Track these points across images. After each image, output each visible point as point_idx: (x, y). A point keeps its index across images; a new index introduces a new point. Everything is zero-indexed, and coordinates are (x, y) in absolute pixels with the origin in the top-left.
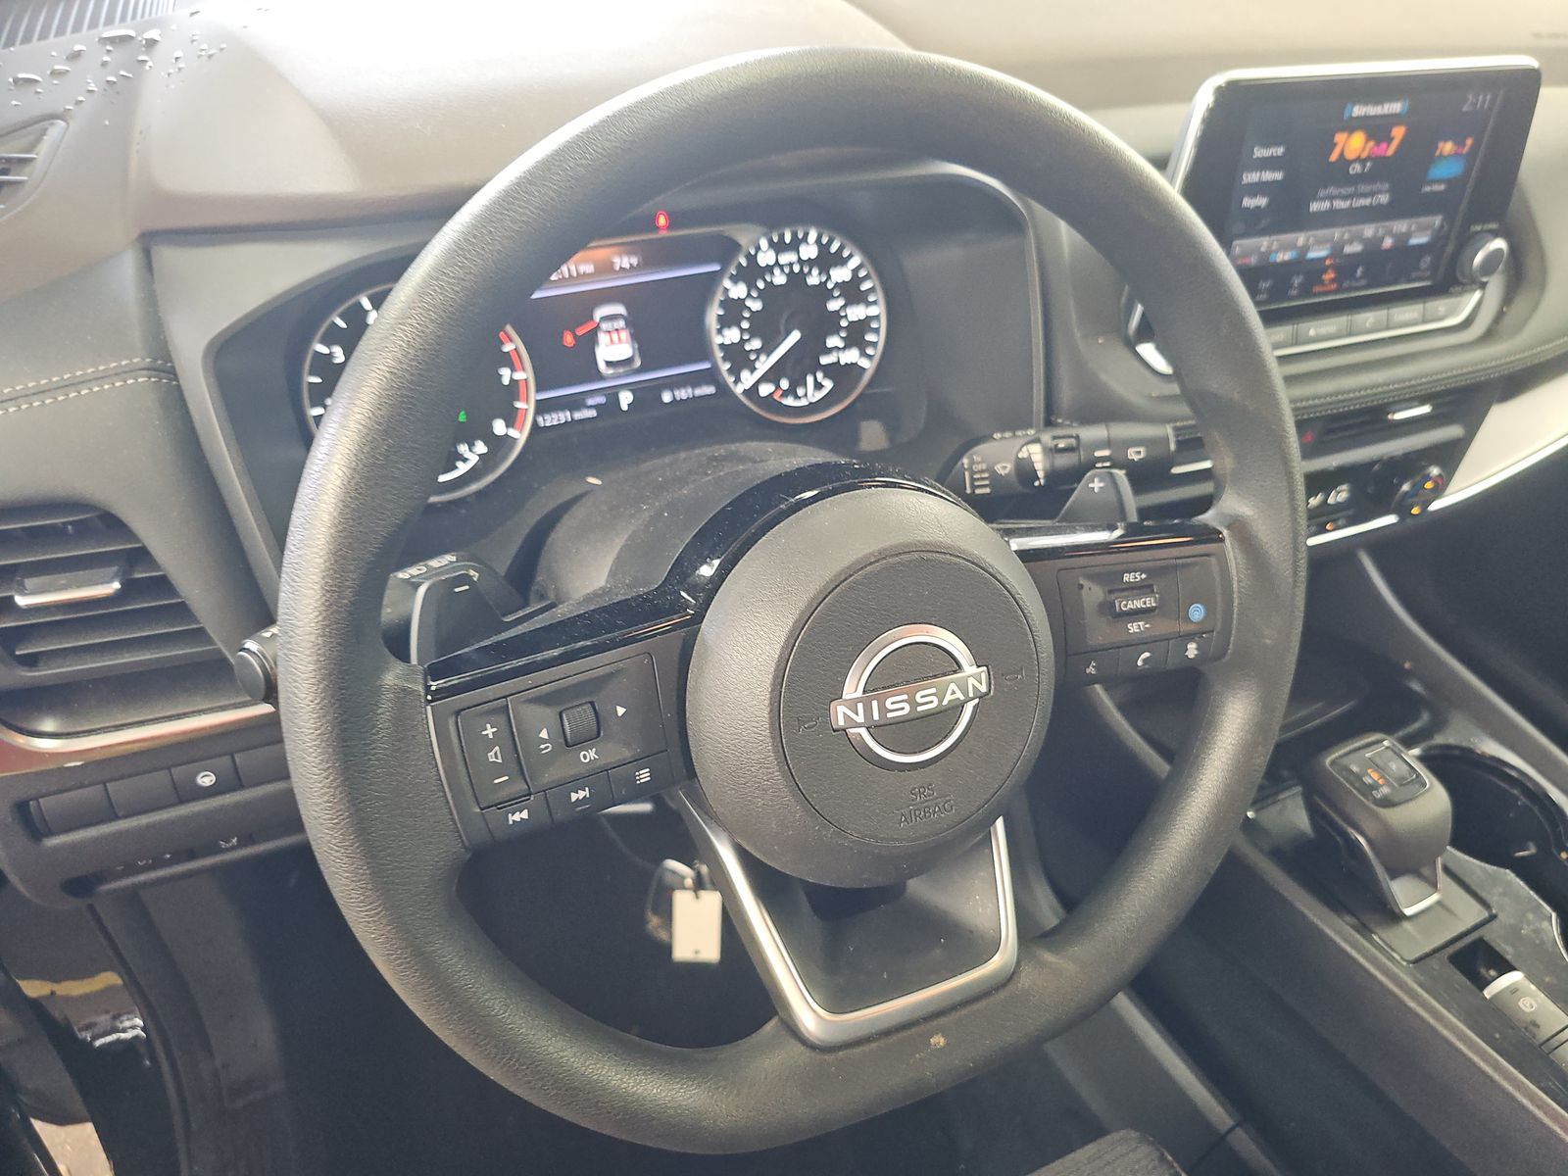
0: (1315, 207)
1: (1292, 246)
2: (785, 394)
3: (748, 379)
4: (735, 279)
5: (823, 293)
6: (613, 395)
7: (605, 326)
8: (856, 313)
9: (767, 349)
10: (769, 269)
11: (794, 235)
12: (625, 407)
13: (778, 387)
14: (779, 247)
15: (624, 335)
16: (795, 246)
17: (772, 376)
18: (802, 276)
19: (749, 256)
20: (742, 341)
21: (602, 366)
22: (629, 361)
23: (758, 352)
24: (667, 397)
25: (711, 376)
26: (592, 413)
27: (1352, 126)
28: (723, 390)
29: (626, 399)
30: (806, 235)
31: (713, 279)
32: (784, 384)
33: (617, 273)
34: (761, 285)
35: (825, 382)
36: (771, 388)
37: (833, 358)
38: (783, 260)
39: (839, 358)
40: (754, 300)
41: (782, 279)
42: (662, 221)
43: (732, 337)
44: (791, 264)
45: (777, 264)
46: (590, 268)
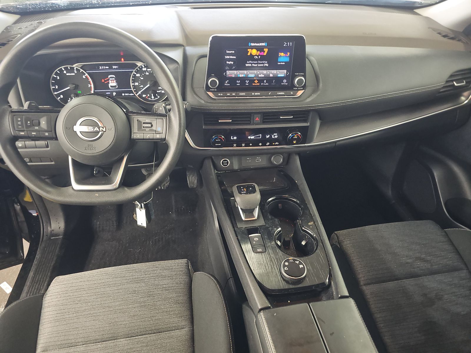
0: (247, 65)
1: (244, 74)
4: (137, 73)
6: (112, 92)
7: (110, 79)
10: (145, 71)
12: (114, 95)
13: (147, 96)
14: (147, 67)
15: (115, 81)
18: (153, 74)
19: (139, 68)
20: (139, 85)
21: (110, 87)
22: (115, 86)
23: (142, 88)
24: (123, 94)
25: (131, 92)
27: (252, 47)
28: (134, 95)
29: (114, 94)
31: (131, 72)
32: (148, 95)
33: (113, 69)
34: (143, 74)
35: (158, 96)
36: (145, 96)
37: (160, 91)
38: (148, 70)
39: (161, 91)
40: (142, 77)
41: (148, 74)
42: (123, 60)
43: (137, 84)
44: (150, 71)
45: (147, 71)
46: (108, 67)
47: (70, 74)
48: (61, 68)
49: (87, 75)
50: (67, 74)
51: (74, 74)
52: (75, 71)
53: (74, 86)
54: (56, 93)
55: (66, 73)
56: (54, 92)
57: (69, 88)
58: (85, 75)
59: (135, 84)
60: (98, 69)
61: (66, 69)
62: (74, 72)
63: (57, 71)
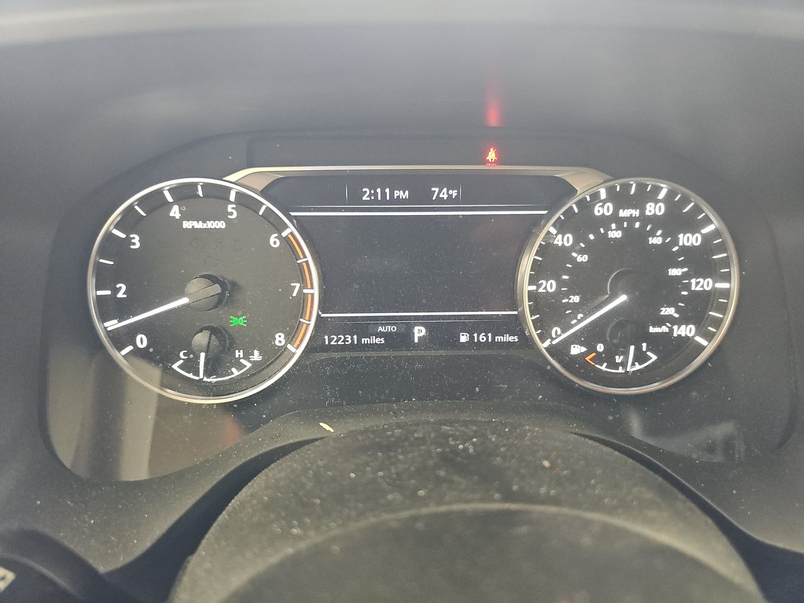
2: (599, 358)
3: (558, 335)
4: (562, 227)
5: (665, 256)
6: (409, 324)
8: (702, 284)
9: (586, 307)
10: (605, 221)
11: (641, 187)
12: (416, 341)
13: (592, 350)
14: (620, 199)
16: (639, 201)
17: (588, 337)
18: (643, 235)
19: (581, 203)
20: (558, 294)
23: (575, 307)
24: (464, 338)
25: (515, 325)
26: (380, 341)
28: (526, 342)
29: (419, 333)
30: (657, 189)
31: (536, 223)
32: (600, 348)
33: (433, 202)
34: (592, 237)
35: (649, 353)
36: (584, 349)
37: (664, 329)
38: (623, 213)
39: (671, 330)
40: (582, 252)
41: (618, 234)
42: (492, 156)
43: (549, 286)
44: (631, 220)
45: (615, 218)
46: (404, 195)
47: (199, 225)
48: (160, 192)
49: (291, 229)
50: (187, 225)
51: (221, 225)
52: (230, 208)
53: (217, 289)
54: (113, 325)
55: (178, 216)
56: (104, 318)
57: (184, 301)
58: (280, 232)
59: (539, 286)
60: (356, 200)
61: (183, 194)
62: (222, 215)
63: (131, 207)
